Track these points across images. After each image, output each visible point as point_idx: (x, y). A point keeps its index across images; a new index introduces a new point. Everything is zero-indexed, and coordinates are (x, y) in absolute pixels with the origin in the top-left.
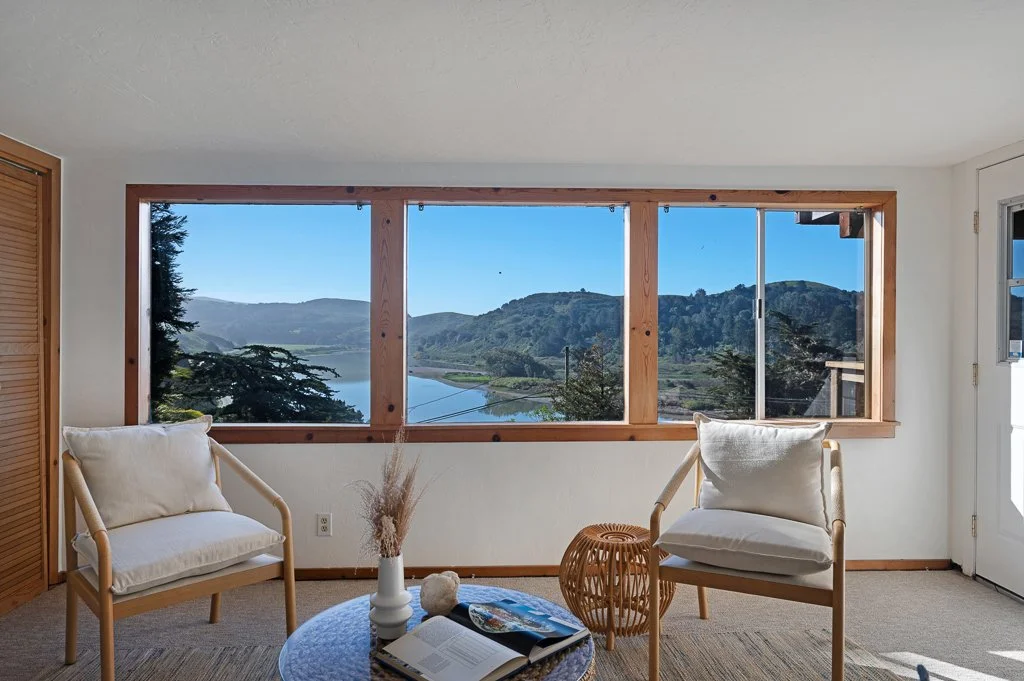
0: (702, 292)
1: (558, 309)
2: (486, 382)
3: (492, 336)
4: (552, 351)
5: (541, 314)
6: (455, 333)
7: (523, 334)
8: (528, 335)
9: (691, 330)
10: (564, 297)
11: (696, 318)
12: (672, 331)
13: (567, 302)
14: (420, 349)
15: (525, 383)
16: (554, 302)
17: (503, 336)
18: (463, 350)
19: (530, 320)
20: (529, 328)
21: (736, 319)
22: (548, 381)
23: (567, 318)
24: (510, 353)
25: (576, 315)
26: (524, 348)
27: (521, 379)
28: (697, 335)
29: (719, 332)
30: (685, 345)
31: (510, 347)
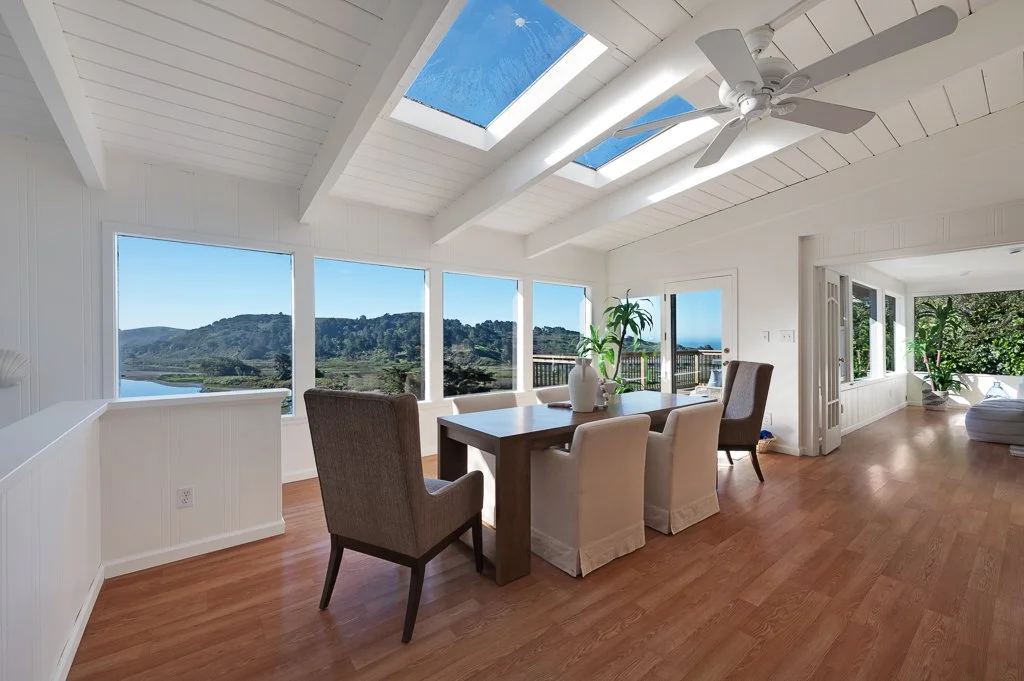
0: (364, 317)
1: (262, 326)
2: (201, 381)
3: (204, 345)
4: (259, 355)
5: (247, 329)
6: (168, 344)
7: (230, 344)
8: (236, 344)
9: (357, 341)
10: (266, 318)
11: (361, 333)
12: (345, 341)
13: (268, 321)
14: (132, 356)
15: (236, 380)
16: (257, 321)
17: (214, 345)
18: (177, 356)
19: (238, 334)
20: (238, 339)
21: (385, 333)
22: (255, 378)
23: (269, 332)
24: (222, 359)
25: (276, 330)
26: (234, 355)
27: (233, 378)
28: (362, 343)
29: (375, 341)
30: (354, 349)
31: (221, 354)
